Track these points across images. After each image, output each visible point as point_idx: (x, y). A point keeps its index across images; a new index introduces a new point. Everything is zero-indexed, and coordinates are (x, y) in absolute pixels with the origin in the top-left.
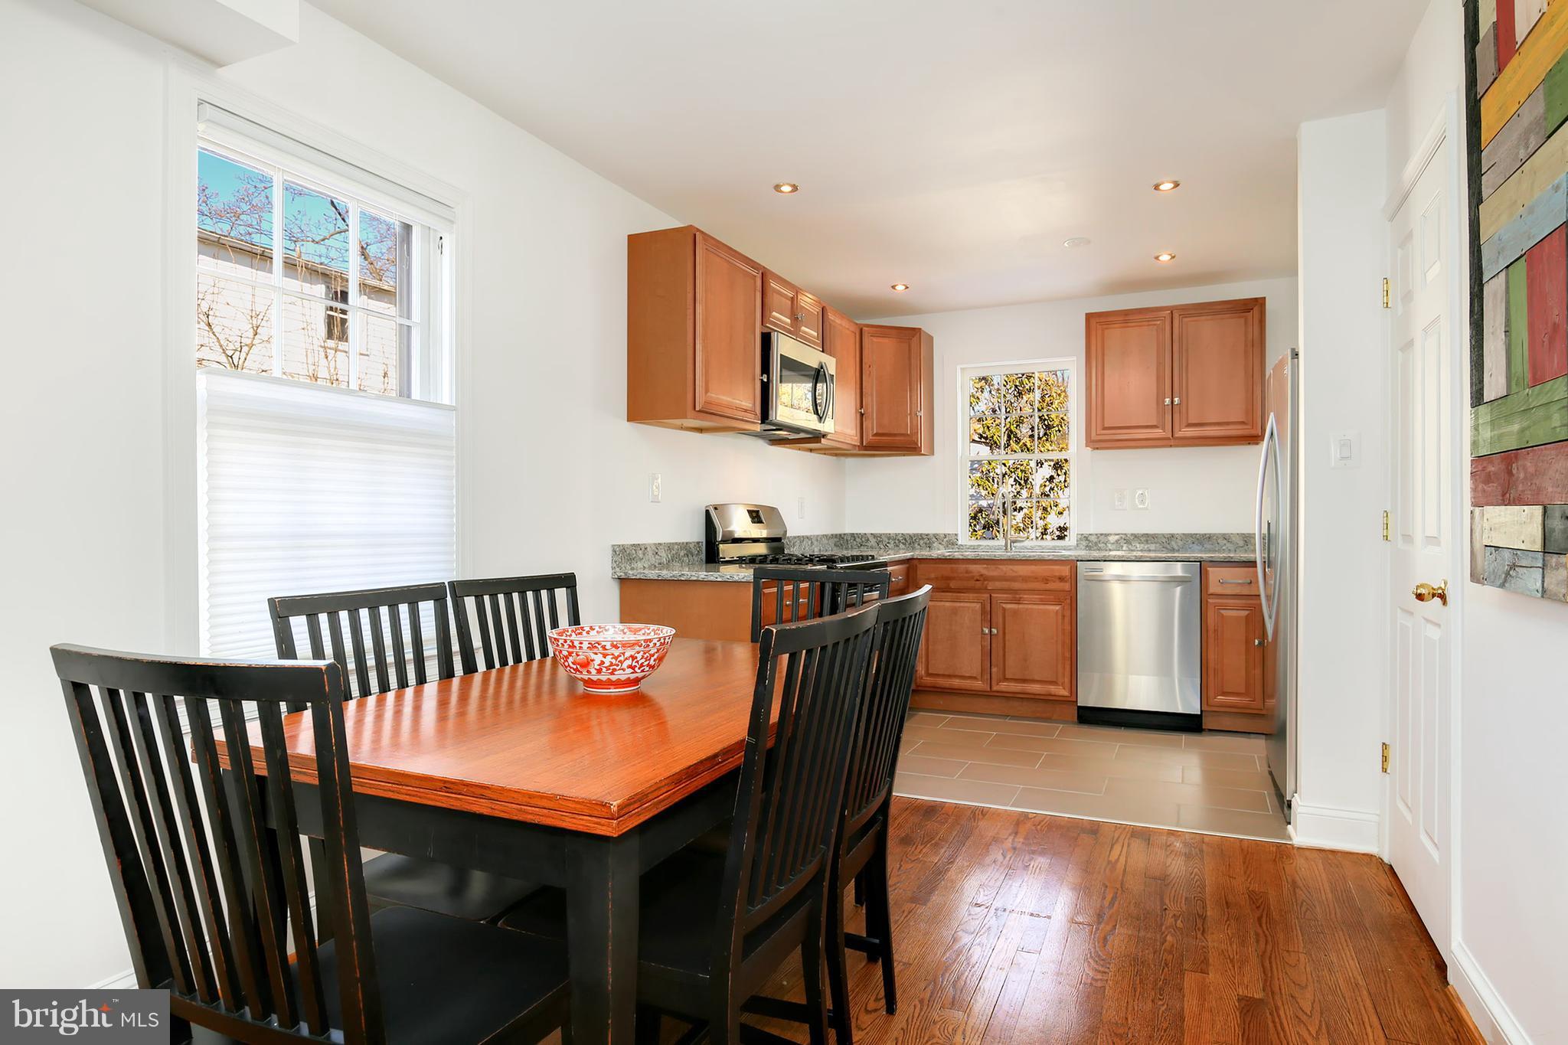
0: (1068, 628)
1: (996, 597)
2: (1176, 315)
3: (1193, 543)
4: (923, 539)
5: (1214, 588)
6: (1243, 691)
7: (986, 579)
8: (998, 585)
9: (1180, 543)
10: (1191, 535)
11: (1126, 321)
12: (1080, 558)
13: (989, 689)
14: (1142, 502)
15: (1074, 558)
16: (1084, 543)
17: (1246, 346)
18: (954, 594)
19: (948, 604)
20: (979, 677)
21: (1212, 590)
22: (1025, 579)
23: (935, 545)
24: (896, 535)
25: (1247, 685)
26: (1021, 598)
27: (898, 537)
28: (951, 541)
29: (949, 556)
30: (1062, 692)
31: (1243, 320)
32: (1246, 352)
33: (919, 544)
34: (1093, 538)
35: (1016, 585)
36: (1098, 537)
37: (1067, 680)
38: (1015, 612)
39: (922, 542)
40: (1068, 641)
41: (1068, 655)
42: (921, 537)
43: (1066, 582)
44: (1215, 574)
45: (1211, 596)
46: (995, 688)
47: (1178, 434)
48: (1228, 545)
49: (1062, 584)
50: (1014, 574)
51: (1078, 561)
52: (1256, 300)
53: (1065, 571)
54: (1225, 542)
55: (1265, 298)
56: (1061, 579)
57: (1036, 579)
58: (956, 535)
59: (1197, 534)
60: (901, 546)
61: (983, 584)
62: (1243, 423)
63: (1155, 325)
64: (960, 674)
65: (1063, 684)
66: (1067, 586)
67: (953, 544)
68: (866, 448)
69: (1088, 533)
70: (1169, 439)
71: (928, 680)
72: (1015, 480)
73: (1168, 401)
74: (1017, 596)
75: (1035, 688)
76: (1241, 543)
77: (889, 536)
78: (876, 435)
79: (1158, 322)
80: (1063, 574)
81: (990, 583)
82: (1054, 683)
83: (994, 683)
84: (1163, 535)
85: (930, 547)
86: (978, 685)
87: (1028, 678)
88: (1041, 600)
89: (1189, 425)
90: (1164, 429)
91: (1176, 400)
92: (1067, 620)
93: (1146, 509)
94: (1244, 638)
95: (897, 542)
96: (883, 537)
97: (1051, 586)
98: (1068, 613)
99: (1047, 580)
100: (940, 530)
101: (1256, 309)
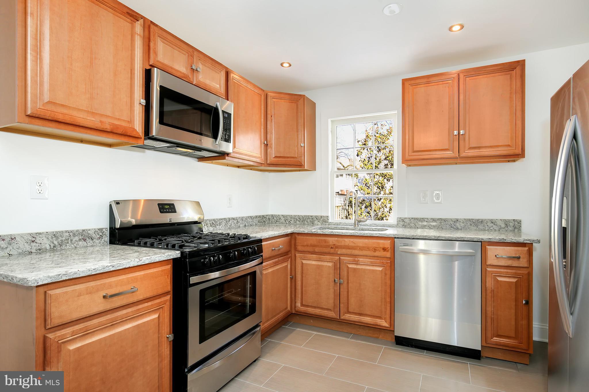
0: (388, 282)
1: (344, 259)
2: (461, 76)
3: (471, 225)
4: (309, 218)
5: (491, 260)
6: (514, 336)
7: (337, 247)
8: (344, 251)
9: (462, 225)
10: (470, 220)
11: (428, 83)
12: (396, 237)
13: (338, 318)
14: (438, 199)
15: (392, 236)
16: (402, 223)
17: (511, 93)
18: (318, 256)
19: (314, 263)
20: (332, 309)
21: (489, 262)
22: (361, 248)
23: (315, 222)
24: (295, 216)
25: (516, 331)
26: (358, 260)
27: (296, 217)
28: (324, 220)
29: (315, 232)
30: (384, 324)
31: (508, 77)
32: (511, 98)
33: (307, 222)
34: (407, 221)
35: (356, 252)
36: (410, 220)
37: (388, 316)
38: (355, 269)
39: (309, 220)
40: (388, 291)
41: (388, 300)
42: (308, 217)
43: (388, 251)
44: (492, 251)
45: (488, 266)
46: (342, 318)
47: (463, 154)
48: (494, 226)
49: (385, 253)
50: (353, 245)
51: (395, 238)
52: (518, 62)
53: (387, 244)
54: (492, 224)
55: (524, 60)
56: (384, 249)
57: (368, 248)
58: (328, 217)
59: (473, 219)
60: (298, 222)
61: (335, 250)
62: (509, 146)
63: (447, 83)
64: (321, 307)
65: (385, 319)
66: (388, 254)
67: (325, 222)
68: (270, 165)
69: (404, 217)
70: (457, 158)
71: (303, 309)
72: (377, 187)
73: (456, 133)
74: (356, 259)
75: (367, 320)
76: (503, 226)
77: (291, 217)
78: (276, 157)
79: (450, 81)
80: (386, 246)
81: (339, 250)
82: (380, 318)
83: (341, 315)
84: (451, 219)
85: (313, 223)
86: (331, 314)
87: (362, 312)
88: (371, 262)
89: (470, 148)
90: (453, 151)
91: (462, 132)
92: (388, 276)
93: (440, 203)
94: (514, 297)
95: (295, 220)
96: (288, 217)
97: (377, 254)
98: (388, 272)
99: (375, 250)
100: (319, 214)
101: (518, 69)
